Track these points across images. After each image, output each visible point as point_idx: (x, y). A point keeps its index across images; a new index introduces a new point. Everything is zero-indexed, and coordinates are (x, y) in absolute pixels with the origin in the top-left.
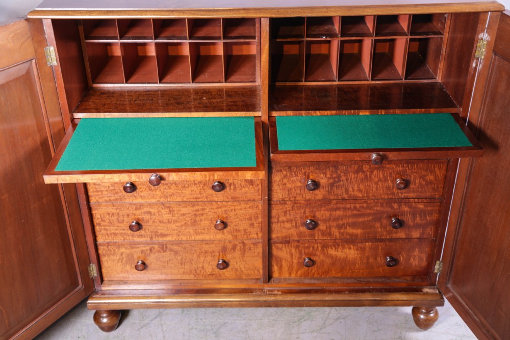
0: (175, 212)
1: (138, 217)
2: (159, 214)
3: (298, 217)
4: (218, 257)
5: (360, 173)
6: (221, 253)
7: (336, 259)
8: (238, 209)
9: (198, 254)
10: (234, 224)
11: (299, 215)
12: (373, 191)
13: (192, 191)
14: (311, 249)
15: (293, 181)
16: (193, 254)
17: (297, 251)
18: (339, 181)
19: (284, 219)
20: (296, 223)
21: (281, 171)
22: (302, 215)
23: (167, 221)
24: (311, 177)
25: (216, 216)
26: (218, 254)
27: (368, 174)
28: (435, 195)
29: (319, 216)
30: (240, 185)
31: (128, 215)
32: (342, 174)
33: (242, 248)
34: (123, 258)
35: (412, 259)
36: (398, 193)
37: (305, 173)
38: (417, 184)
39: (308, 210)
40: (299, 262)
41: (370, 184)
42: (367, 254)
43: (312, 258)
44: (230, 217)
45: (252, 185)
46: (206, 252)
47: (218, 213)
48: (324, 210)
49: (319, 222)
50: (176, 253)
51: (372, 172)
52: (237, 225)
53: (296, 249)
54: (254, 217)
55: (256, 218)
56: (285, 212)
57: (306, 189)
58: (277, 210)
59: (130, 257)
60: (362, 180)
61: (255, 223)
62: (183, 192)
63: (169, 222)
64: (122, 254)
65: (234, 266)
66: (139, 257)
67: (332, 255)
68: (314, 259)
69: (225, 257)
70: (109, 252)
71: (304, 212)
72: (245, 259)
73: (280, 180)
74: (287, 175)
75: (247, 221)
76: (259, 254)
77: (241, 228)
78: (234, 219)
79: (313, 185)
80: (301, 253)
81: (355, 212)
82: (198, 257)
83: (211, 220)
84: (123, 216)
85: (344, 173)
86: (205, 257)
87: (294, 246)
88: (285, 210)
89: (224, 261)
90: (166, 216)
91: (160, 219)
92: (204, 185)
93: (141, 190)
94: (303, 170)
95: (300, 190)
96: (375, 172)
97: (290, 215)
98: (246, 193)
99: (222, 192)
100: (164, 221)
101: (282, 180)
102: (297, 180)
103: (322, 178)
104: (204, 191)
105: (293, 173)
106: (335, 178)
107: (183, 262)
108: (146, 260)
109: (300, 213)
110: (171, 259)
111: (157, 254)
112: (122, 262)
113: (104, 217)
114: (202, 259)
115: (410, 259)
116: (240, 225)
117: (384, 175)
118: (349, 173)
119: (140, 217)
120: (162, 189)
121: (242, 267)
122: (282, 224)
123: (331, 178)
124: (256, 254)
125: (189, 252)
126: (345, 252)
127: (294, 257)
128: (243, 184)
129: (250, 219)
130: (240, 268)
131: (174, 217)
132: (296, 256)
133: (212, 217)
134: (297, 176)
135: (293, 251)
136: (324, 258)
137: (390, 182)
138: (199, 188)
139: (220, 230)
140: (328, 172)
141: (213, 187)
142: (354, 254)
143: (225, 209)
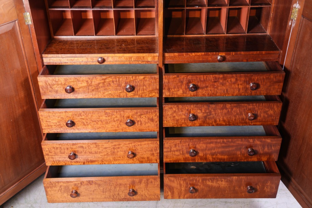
0: (100, 147)
1: (74, 150)
2: (89, 148)
3: (184, 148)
4: (129, 188)
5: (224, 110)
6: (131, 185)
7: (212, 188)
8: (143, 144)
9: (115, 186)
10: (140, 153)
11: (185, 146)
12: (232, 121)
13: (112, 125)
14: (194, 181)
15: (180, 115)
16: (111, 185)
17: (185, 183)
18: (211, 114)
19: (175, 149)
20: (183, 152)
21: (172, 108)
22: (187, 146)
23: (94, 152)
24: (192, 112)
25: (128, 149)
26: (129, 186)
27: (230, 110)
28: (274, 123)
29: (199, 147)
30: (145, 122)
31: (68, 149)
32: (212, 110)
33: (146, 182)
34: (61, 189)
35: (266, 188)
36: (249, 122)
37: (188, 110)
38: (262, 117)
39: (191, 144)
40: (186, 190)
41: (230, 116)
42: (234, 184)
43: (195, 187)
44: (138, 150)
45: (153, 122)
46: (120, 184)
47: (129, 147)
48: (202, 144)
49: (199, 151)
50: (99, 185)
51: (232, 109)
52: (142, 155)
53: (184, 182)
54: (154, 149)
55: (156, 150)
56: (176, 145)
57: (188, 120)
58: (170, 143)
59: (67, 188)
60: (225, 114)
61: (155, 153)
62: (106, 126)
63: (96, 153)
64: (61, 186)
65: (140, 193)
66: (73, 188)
67: (209, 185)
68: (197, 188)
69: (134, 187)
70: (51, 185)
71: (189, 145)
72: (148, 189)
73: (171, 114)
74: (176, 111)
75: (149, 152)
76: (158, 185)
77: (145, 156)
78: (141, 151)
79: (193, 117)
80: (187, 184)
81: (223, 145)
82: (115, 188)
83: (125, 152)
84: (64, 149)
85: (214, 109)
86: (120, 187)
87: (182, 180)
88: (175, 143)
89: (133, 191)
90: (94, 149)
91: (90, 151)
92: (121, 121)
93: (78, 125)
94: (186, 108)
95: (185, 120)
96: (234, 109)
97: (179, 146)
98: (148, 127)
99: (133, 126)
100: (93, 152)
101: (173, 113)
102: (183, 114)
103: (199, 113)
104: (121, 125)
105: (180, 110)
106: (207, 113)
107: (104, 191)
108: (78, 190)
109: (186, 145)
110: (96, 189)
111: (85, 186)
112: (61, 191)
113: (51, 150)
114: (118, 189)
115: (264, 188)
116: (145, 155)
117: (240, 111)
118: (217, 110)
119: (76, 150)
120: (92, 124)
121: (146, 194)
122: (173, 152)
123: (205, 112)
124: (156, 185)
125: (108, 184)
126: (218, 183)
127: (182, 186)
128: (147, 121)
129: (152, 150)
130: (145, 194)
131: (99, 149)
132: (183, 186)
133: (125, 149)
134: (182, 111)
135: (182, 182)
136: (204, 187)
137: (244, 115)
138: (117, 124)
139: (131, 158)
140: (203, 109)
141: (127, 123)
142: (225, 185)
143: (134, 144)
